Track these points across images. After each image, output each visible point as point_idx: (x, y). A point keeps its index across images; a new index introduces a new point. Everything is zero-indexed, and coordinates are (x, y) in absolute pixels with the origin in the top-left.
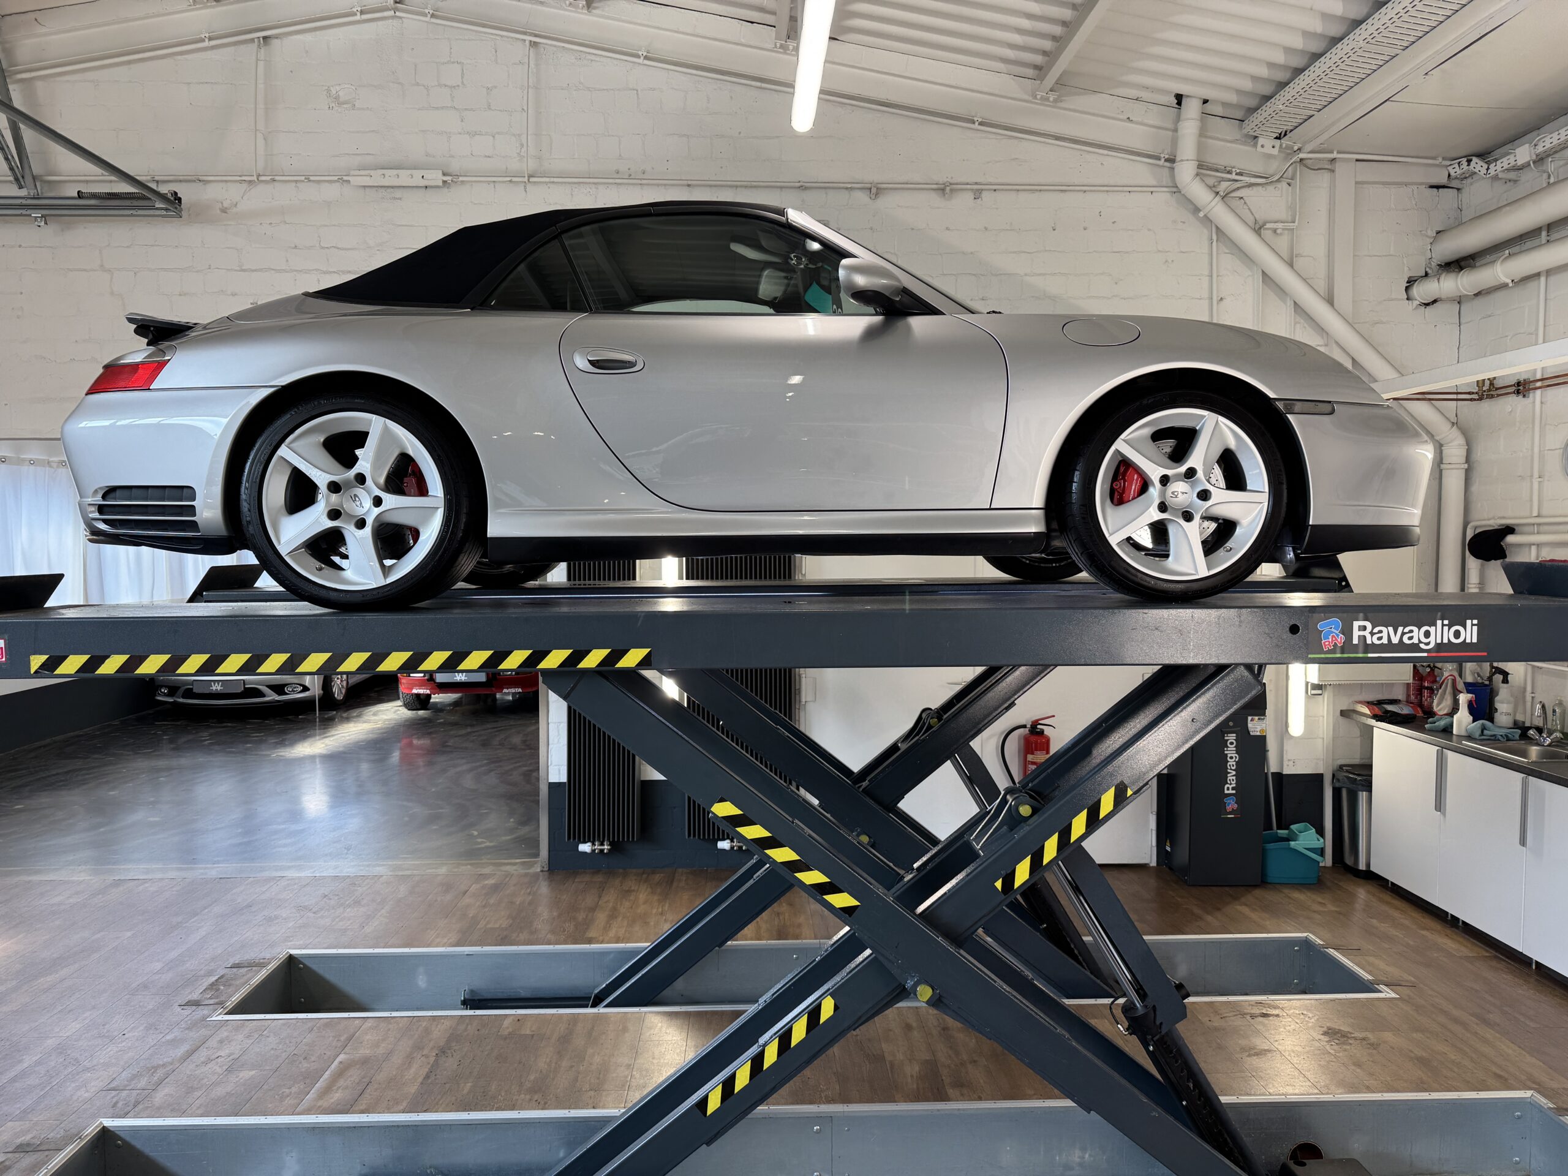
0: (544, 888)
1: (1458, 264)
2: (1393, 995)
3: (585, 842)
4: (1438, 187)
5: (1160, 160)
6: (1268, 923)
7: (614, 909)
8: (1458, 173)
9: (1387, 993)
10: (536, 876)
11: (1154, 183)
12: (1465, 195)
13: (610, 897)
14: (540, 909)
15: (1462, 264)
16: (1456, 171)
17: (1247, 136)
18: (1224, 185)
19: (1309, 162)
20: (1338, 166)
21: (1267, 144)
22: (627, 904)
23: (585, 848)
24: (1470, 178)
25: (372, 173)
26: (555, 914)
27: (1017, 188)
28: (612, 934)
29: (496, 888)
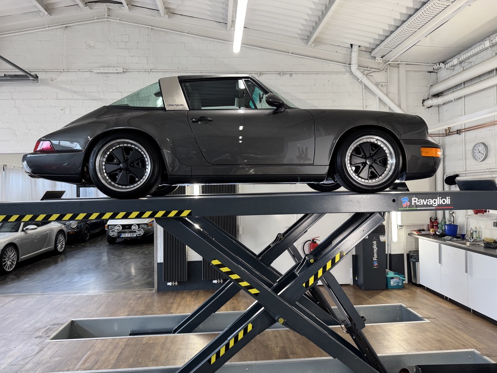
0: (156, 297)
1: (437, 95)
2: (429, 321)
3: (169, 282)
4: (430, 72)
5: (346, 64)
6: (389, 301)
7: (179, 303)
8: (437, 67)
9: (427, 321)
10: (153, 294)
11: (345, 71)
12: (438, 74)
13: (178, 299)
14: (155, 304)
15: (439, 95)
16: (435, 67)
17: (373, 57)
18: (366, 72)
19: (391, 65)
20: (400, 66)
21: (379, 59)
22: (184, 301)
23: (169, 284)
24: (440, 69)
25: (100, 68)
26: (160, 305)
27: (303, 73)
28: (179, 311)
29: (140, 298)
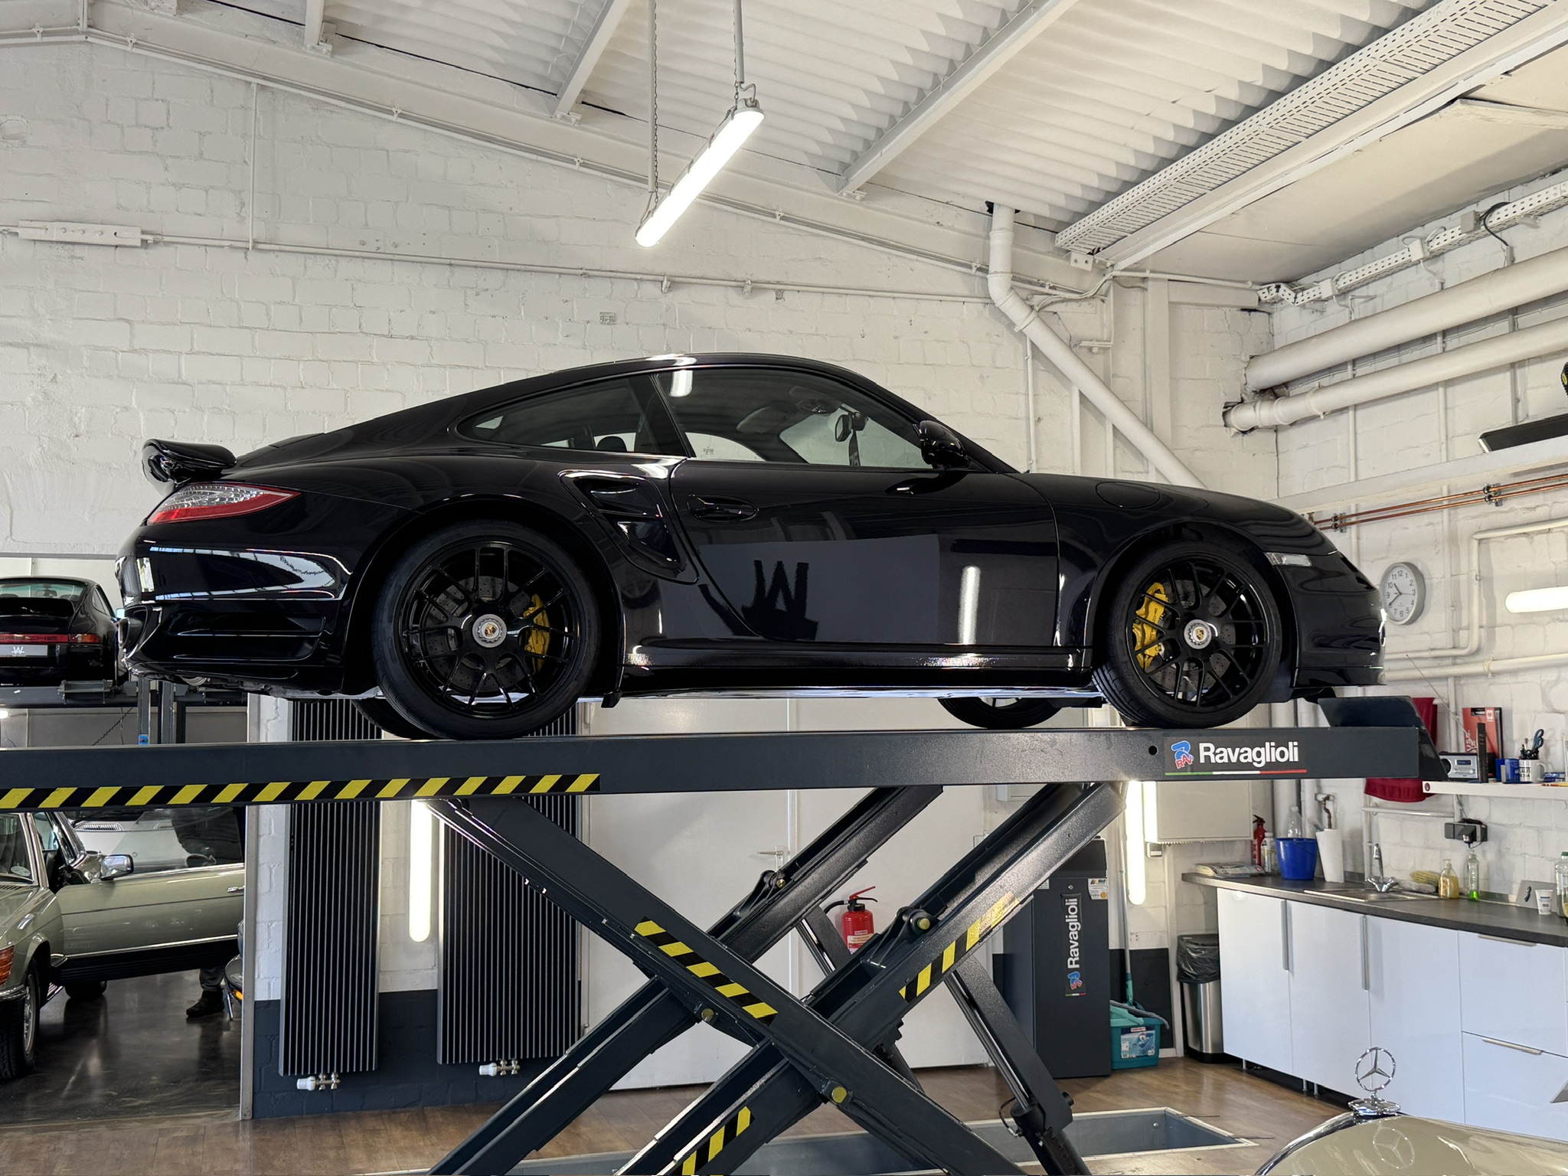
1: (1272, 392)
2: (1253, 1144)
3: (306, 1076)
4: (1250, 310)
5: (971, 268)
6: (1122, 1101)
7: (369, 1145)
8: (1268, 297)
9: (1248, 1143)
10: (236, 1124)
11: (967, 293)
12: (1275, 321)
13: (355, 1135)
15: (1277, 391)
16: (1266, 296)
17: (1060, 248)
18: (1038, 299)
19: (1122, 280)
20: (1150, 284)
21: (1080, 260)
22: (381, 1140)
23: (307, 1084)
24: (1279, 304)
25: (48, 225)
27: (824, 290)
29: (194, 1139)
